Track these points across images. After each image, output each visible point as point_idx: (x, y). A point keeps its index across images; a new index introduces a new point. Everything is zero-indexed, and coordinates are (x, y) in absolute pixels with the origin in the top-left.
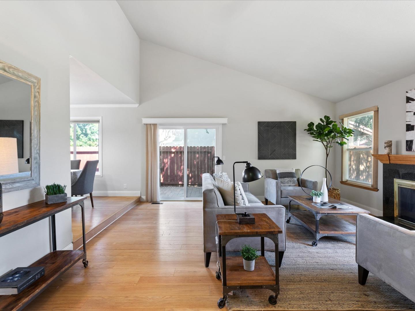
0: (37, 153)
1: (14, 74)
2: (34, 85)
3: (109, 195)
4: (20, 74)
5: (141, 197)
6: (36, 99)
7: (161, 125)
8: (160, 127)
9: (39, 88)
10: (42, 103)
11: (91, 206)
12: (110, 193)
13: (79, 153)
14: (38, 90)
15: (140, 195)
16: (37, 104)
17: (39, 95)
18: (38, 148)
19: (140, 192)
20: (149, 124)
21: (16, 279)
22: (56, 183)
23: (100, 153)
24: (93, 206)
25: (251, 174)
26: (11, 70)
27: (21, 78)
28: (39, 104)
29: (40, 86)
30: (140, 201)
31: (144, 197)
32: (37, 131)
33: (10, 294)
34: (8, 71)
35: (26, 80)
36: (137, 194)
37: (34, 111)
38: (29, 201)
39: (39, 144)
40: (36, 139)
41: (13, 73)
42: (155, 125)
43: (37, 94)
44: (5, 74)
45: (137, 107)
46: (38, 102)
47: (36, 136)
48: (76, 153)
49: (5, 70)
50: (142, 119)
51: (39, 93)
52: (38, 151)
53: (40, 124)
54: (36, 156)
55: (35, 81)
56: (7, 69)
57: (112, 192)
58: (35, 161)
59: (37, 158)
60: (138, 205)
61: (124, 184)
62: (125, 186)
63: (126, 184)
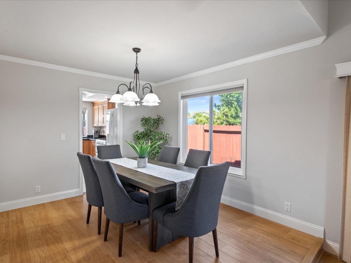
19: (321, 229)
31: (334, 245)
45: (321, 42)
50: (336, 66)
61: (286, 203)
62: (287, 205)
63: (289, 204)
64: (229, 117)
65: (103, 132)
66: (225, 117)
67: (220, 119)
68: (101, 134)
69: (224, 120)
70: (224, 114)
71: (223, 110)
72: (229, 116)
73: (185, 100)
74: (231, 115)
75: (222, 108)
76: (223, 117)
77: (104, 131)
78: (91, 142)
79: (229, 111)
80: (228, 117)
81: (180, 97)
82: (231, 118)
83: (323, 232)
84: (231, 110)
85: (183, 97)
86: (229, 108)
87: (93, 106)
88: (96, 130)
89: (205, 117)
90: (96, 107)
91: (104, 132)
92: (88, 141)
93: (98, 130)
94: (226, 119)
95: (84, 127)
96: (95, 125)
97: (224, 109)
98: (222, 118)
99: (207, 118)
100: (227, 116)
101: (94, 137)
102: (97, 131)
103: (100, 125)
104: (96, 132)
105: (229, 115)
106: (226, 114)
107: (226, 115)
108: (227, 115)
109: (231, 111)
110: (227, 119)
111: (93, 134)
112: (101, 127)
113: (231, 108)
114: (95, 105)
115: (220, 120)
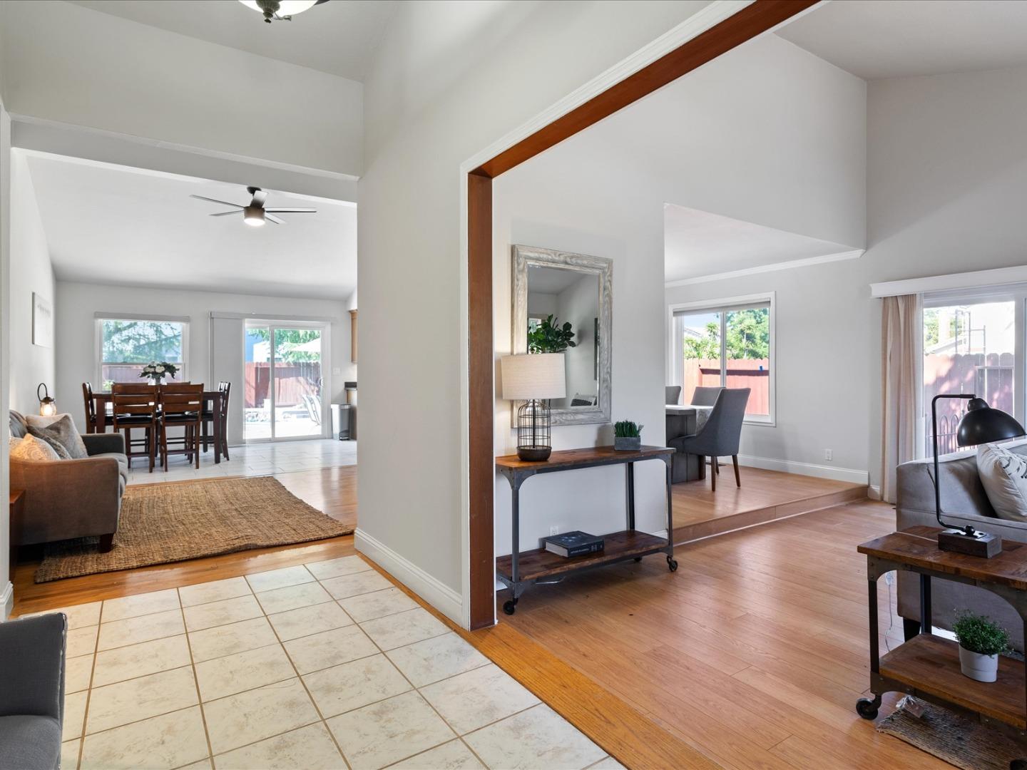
0: (608, 373)
1: (577, 265)
2: (604, 273)
3: (791, 471)
4: (585, 262)
5: (868, 486)
6: (606, 293)
7: (927, 295)
8: (926, 301)
9: (611, 275)
10: (614, 297)
11: (736, 484)
12: (793, 465)
13: (731, 373)
14: (609, 278)
15: (867, 483)
16: (607, 298)
17: (611, 285)
18: (608, 365)
19: (866, 473)
20: (892, 297)
21: (570, 541)
22: (629, 421)
23: (772, 373)
24: (739, 484)
25: (978, 428)
26: (574, 260)
27: (586, 267)
28: (610, 298)
29: (611, 271)
30: (867, 496)
31: (876, 488)
32: (608, 340)
33: (562, 555)
34: (570, 263)
35: (593, 268)
36: (859, 477)
37: (604, 311)
38: (596, 442)
39: (609, 359)
40: (606, 353)
41: (576, 263)
42: (909, 299)
43: (608, 284)
44: (567, 267)
45: (860, 255)
46: (610, 296)
47: (606, 347)
48: (725, 372)
49: (566, 263)
50: (871, 285)
51: (610, 281)
52: (609, 370)
53: (611, 329)
54: (605, 376)
55: (605, 265)
56: (568, 260)
57: (796, 463)
58: (605, 385)
59: (607, 380)
60: (853, 504)
61: (827, 450)
62: (828, 453)
63: (830, 450)
64: (758, 341)
66: (744, 340)
67: (730, 347)
69: (741, 349)
70: (742, 332)
71: (741, 323)
72: (758, 337)
73: (679, 318)
74: (763, 334)
75: (737, 317)
76: (741, 341)
79: (758, 323)
80: (753, 342)
81: (671, 313)
82: (764, 344)
83: (867, 477)
84: (761, 322)
85: (676, 313)
86: (755, 317)
89: (690, 342)
94: (748, 347)
97: (744, 319)
98: (736, 344)
99: (694, 345)
100: (750, 338)
105: (758, 335)
106: (748, 332)
107: (747, 334)
108: (751, 334)
109: (762, 324)
110: (751, 347)
113: (763, 316)
115: (731, 350)
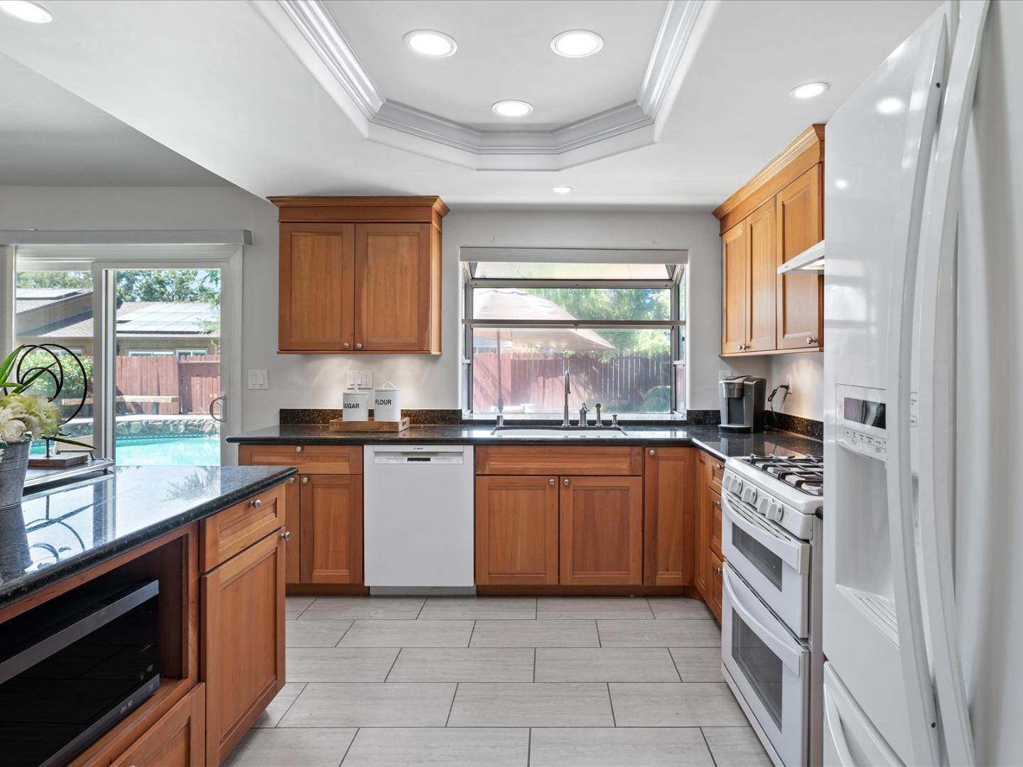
65: (781, 392)
68: (767, 407)
77: (787, 387)
78: (702, 462)
87: (723, 230)
88: (740, 381)
90: (737, 233)
91: (786, 393)
92: (687, 450)
93: (748, 379)
95: (676, 362)
96: (733, 349)
101: (724, 424)
102: (742, 388)
103: (762, 346)
104: (737, 396)
111: (722, 407)
112: (767, 361)
114: (730, 221)
